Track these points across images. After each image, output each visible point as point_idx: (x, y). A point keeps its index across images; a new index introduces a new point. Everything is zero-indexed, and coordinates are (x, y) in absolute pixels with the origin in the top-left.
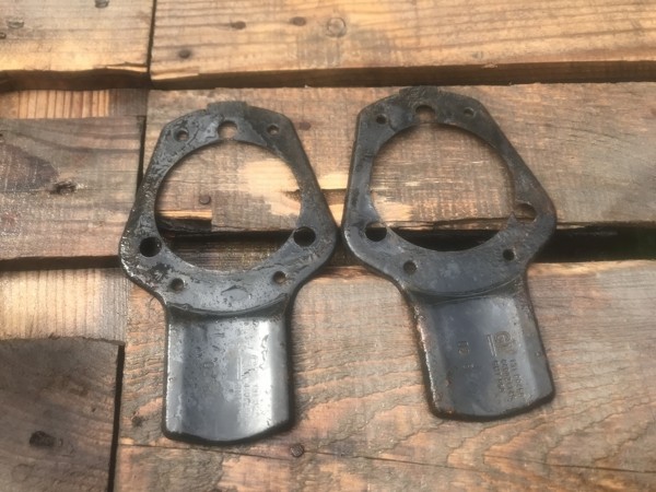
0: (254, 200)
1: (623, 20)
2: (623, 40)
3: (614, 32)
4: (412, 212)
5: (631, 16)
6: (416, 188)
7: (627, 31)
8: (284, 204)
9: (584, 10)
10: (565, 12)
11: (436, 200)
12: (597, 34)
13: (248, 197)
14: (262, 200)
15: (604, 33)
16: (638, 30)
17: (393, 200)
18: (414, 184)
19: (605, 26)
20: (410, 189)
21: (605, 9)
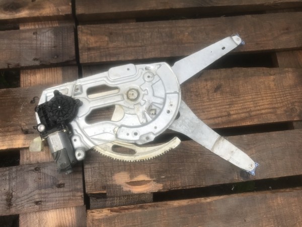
0: (118, 186)
1: (225, 112)
2: (224, 119)
3: (221, 117)
4: (163, 186)
5: (228, 110)
6: (164, 178)
7: (226, 116)
8: (127, 187)
9: (213, 109)
10: (207, 110)
11: (170, 182)
12: (216, 118)
13: (116, 185)
14: (120, 186)
15: (219, 117)
16: (229, 115)
17: (158, 183)
18: (163, 177)
19: (219, 114)
20: (162, 178)
21: (220, 108)
